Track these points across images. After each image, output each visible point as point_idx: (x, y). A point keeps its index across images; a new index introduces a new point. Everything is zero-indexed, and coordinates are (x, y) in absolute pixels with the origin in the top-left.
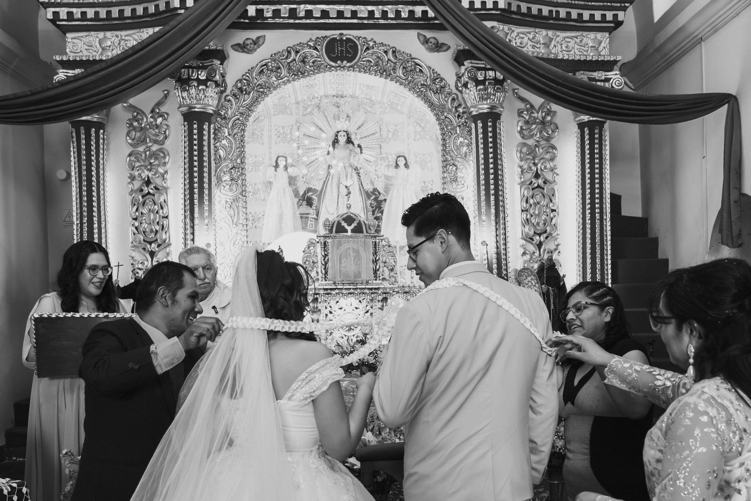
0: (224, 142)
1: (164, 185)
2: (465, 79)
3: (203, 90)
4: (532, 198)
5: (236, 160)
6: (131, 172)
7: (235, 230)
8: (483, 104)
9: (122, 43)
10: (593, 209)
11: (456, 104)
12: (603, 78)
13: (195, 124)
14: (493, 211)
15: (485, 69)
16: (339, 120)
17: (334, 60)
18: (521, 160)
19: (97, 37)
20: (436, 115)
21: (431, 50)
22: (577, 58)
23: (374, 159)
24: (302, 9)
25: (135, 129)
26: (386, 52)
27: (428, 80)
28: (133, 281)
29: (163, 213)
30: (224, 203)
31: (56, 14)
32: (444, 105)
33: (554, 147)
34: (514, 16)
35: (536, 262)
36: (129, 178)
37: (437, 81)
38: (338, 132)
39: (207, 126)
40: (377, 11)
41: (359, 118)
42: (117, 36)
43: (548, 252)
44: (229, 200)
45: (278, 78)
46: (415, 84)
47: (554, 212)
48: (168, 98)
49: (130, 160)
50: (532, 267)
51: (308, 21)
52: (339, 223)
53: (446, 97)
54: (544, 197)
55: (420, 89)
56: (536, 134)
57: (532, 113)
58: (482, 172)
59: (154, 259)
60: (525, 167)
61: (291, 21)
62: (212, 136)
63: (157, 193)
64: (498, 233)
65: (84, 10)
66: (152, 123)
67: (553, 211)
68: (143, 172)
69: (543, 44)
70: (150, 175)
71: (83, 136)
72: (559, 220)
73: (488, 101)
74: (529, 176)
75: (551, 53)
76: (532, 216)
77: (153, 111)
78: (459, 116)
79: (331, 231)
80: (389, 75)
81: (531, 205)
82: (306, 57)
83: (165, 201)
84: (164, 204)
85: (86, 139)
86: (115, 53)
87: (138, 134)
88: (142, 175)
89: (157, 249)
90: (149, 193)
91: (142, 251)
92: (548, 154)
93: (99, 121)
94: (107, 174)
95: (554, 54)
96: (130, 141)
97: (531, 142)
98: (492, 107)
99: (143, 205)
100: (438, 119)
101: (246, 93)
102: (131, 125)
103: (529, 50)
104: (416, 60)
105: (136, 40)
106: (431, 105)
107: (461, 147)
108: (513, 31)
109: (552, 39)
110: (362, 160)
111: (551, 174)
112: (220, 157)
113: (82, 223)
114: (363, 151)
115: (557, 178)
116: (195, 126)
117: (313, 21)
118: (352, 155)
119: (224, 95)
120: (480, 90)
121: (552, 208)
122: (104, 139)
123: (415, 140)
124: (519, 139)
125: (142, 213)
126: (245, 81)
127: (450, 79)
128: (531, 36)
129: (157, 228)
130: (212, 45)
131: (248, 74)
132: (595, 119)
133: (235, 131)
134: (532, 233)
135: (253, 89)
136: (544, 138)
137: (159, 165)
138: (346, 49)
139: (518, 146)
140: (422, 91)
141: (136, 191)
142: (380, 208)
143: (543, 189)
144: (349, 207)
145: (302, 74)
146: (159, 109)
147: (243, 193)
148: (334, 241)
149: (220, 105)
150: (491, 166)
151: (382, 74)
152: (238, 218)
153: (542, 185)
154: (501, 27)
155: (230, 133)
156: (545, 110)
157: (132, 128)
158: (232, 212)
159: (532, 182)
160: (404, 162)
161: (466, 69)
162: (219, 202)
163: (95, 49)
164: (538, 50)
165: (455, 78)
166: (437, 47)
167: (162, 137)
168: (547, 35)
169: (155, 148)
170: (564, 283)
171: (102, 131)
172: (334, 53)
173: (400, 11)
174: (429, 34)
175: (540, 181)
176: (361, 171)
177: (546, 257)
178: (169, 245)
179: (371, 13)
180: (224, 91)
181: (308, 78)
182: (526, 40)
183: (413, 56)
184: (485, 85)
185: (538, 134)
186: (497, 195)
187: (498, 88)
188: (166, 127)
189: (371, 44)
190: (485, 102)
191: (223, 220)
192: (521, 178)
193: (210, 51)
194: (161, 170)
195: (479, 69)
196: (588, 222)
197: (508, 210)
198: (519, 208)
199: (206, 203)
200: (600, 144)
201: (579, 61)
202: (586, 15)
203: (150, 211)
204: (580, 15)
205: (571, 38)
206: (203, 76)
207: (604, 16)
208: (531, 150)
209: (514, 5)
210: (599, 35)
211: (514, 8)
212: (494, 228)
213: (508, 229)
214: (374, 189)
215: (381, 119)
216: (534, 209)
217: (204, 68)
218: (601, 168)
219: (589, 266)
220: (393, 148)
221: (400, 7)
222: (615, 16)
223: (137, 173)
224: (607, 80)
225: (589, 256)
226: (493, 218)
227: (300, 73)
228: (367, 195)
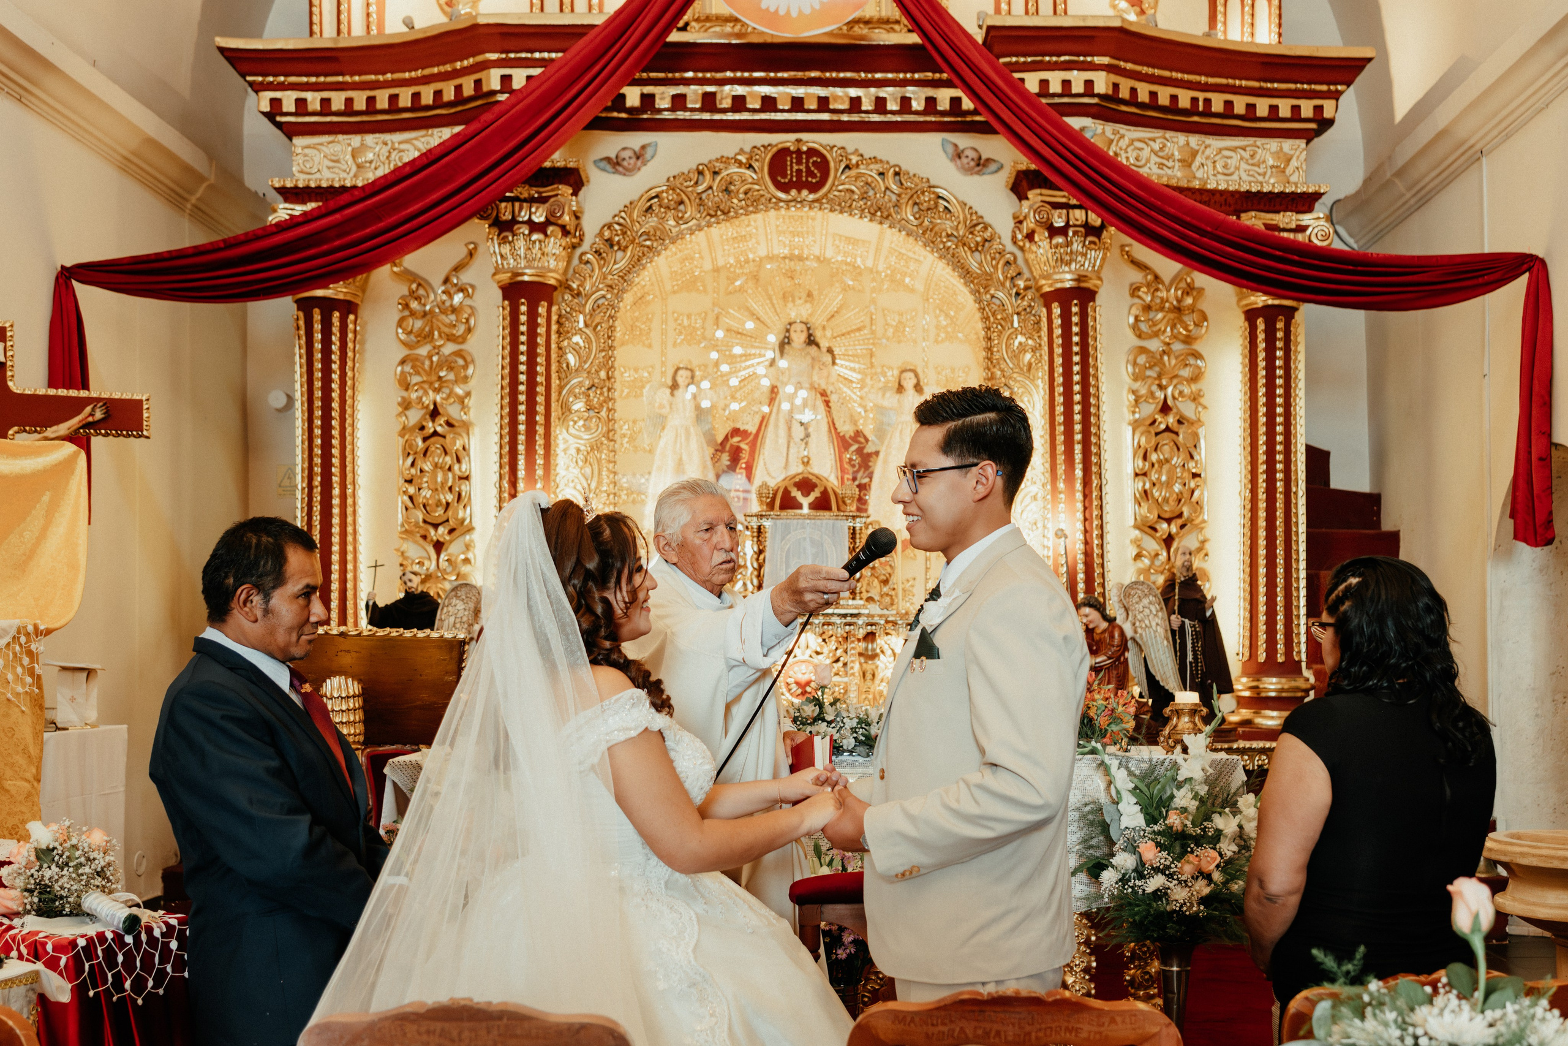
0: (577, 339)
1: (464, 417)
3: (540, 241)
4: (1156, 450)
5: (597, 372)
6: (405, 394)
8: (1064, 272)
9: (394, 154)
10: (1271, 472)
11: (1012, 272)
12: (1293, 226)
13: (523, 304)
14: (1079, 473)
15: (1067, 206)
16: (793, 301)
17: (784, 188)
18: (1135, 380)
19: (349, 145)
20: (975, 292)
21: (967, 171)
22: (1244, 188)
23: (859, 376)
24: (726, 94)
25: (413, 314)
26: (881, 174)
27: (960, 226)
28: (402, 595)
29: (460, 469)
30: (573, 451)
31: (276, 103)
32: (991, 275)
33: (1197, 355)
34: (1124, 108)
35: (1162, 573)
36: (399, 404)
37: (979, 228)
38: (790, 324)
39: (545, 310)
40: (867, 96)
41: (833, 299)
42: (386, 144)
43: (1184, 553)
44: (582, 448)
45: (679, 220)
46: (936, 233)
47: (1198, 479)
48: (475, 257)
49: (402, 372)
50: (1154, 583)
51: (737, 116)
52: (786, 492)
53: (993, 259)
54: (1178, 449)
55: (944, 243)
56: (1165, 331)
57: (1157, 290)
58: (1060, 399)
59: (442, 556)
60: (1143, 391)
61: (706, 116)
62: (554, 327)
63: (450, 432)
64: (1087, 515)
65: (326, 94)
66: (443, 302)
67: (1195, 476)
68: (426, 393)
69: (1179, 161)
70: (438, 399)
71: (317, 326)
72: (1206, 494)
73: (1073, 266)
74: (1149, 409)
75: (1195, 177)
76: (1154, 485)
77: (446, 281)
78: (1017, 294)
79: (771, 506)
80: (887, 218)
81: (1153, 465)
82: (731, 183)
83: (464, 448)
84: (462, 454)
85: (323, 331)
86: (380, 173)
87: (419, 324)
88: (424, 399)
89: (448, 538)
90: (435, 434)
91: (421, 541)
92: (1187, 369)
93: (348, 298)
94: (359, 397)
95: (1200, 179)
96: (403, 337)
97: (1154, 345)
98: (1081, 279)
99: (425, 454)
100: (979, 301)
101: (619, 249)
102: (407, 306)
103: (1152, 170)
104: (938, 190)
105: (419, 150)
106: (966, 274)
107: (1020, 352)
108: (1122, 137)
109: (1197, 152)
110: (834, 378)
111: (1192, 405)
112: (568, 366)
113: (310, 487)
114: (837, 361)
115: (1203, 416)
116: (523, 308)
117: (745, 116)
118: (817, 368)
119: (579, 251)
120: (1056, 247)
121: (1194, 471)
122: (355, 332)
123: (936, 341)
124: (1133, 340)
125: (421, 471)
126: (617, 227)
127: (1003, 225)
128: (1156, 146)
129: (450, 497)
130: (558, 159)
131: (623, 214)
132: (1277, 302)
133: (597, 320)
134: (1153, 517)
135: (633, 242)
136: (1181, 337)
137: (456, 382)
138: (807, 167)
139: (1130, 351)
140: (949, 248)
141: (410, 430)
142: (867, 467)
143: (1177, 434)
144: (806, 463)
145: (724, 213)
146: (458, 278)
147: (610, 435)
148: (775, 524)
149: (571, 271)
150: (1077, 388)
151: (873, 214)
152: (600, 483)
153: (1175, 427)
154: (1099, 129)
155: (589, 322)
156: (1183, 285)
157: (407, 313)
158: (588, 470)
159: (1154, 422)
160: (914, 381)
161: (1030, 207)
162: (565, 450)
163: (345, 167)
164: (1169, 172)
165: (1011, 224)
166: (978, 165)
167: (461, 330)
168: (1188, 144)
170: (1213, 613)
171: (352, 317)
172: (784, 176)
173: (910, 99)
174: (963, 141)
175: (1171, 420)
176: (834, 398)
177: (1179, 561)
178: (470, 529)
179: (856, 103)
180: (579, 245)
181: (736, 222)
182: (1145, 153)
183: (932, 183)
184: (1066, 235)
185: (1169, 329)
186: (1086, 443)
187: (1090, 242)
188: (469, 311)
189: (854, 159)
190: (1067, 269)
191: (572, 485)
192: (1134, 413)
193: (554, 170)
194: (459, 391)
195: (1056, 206)
196: (1262, 496)
197: (1108, 473)
198: (1129, 470)
199: (540, 451)
200: (1287, 350)
201: (1248, 192)
202: (1263, 107)
203: (436, 466)
204: (1251, 107)
205: (1234, 149)
206: (539, 218)
207: (1296, 109)
208: (1155, 361)
209: (1125, 87)
210: (1288, 145)
211: (1124, 93)
212: (1080, 506)
213: (1107, 508)
214: (858, 433)
215: (874, 301)
216: (1160, 473)
217: (542, 200)
218: (1287, 396)
219: (1262, 581)
220: (894, 357)
221: (910, 91)
222: (1319, 109)
223: (414, 396)
224: (1301, 229)
225: (1262, 562)
226: (1079, 486)
227: (720, 213)
228: (843, 443)
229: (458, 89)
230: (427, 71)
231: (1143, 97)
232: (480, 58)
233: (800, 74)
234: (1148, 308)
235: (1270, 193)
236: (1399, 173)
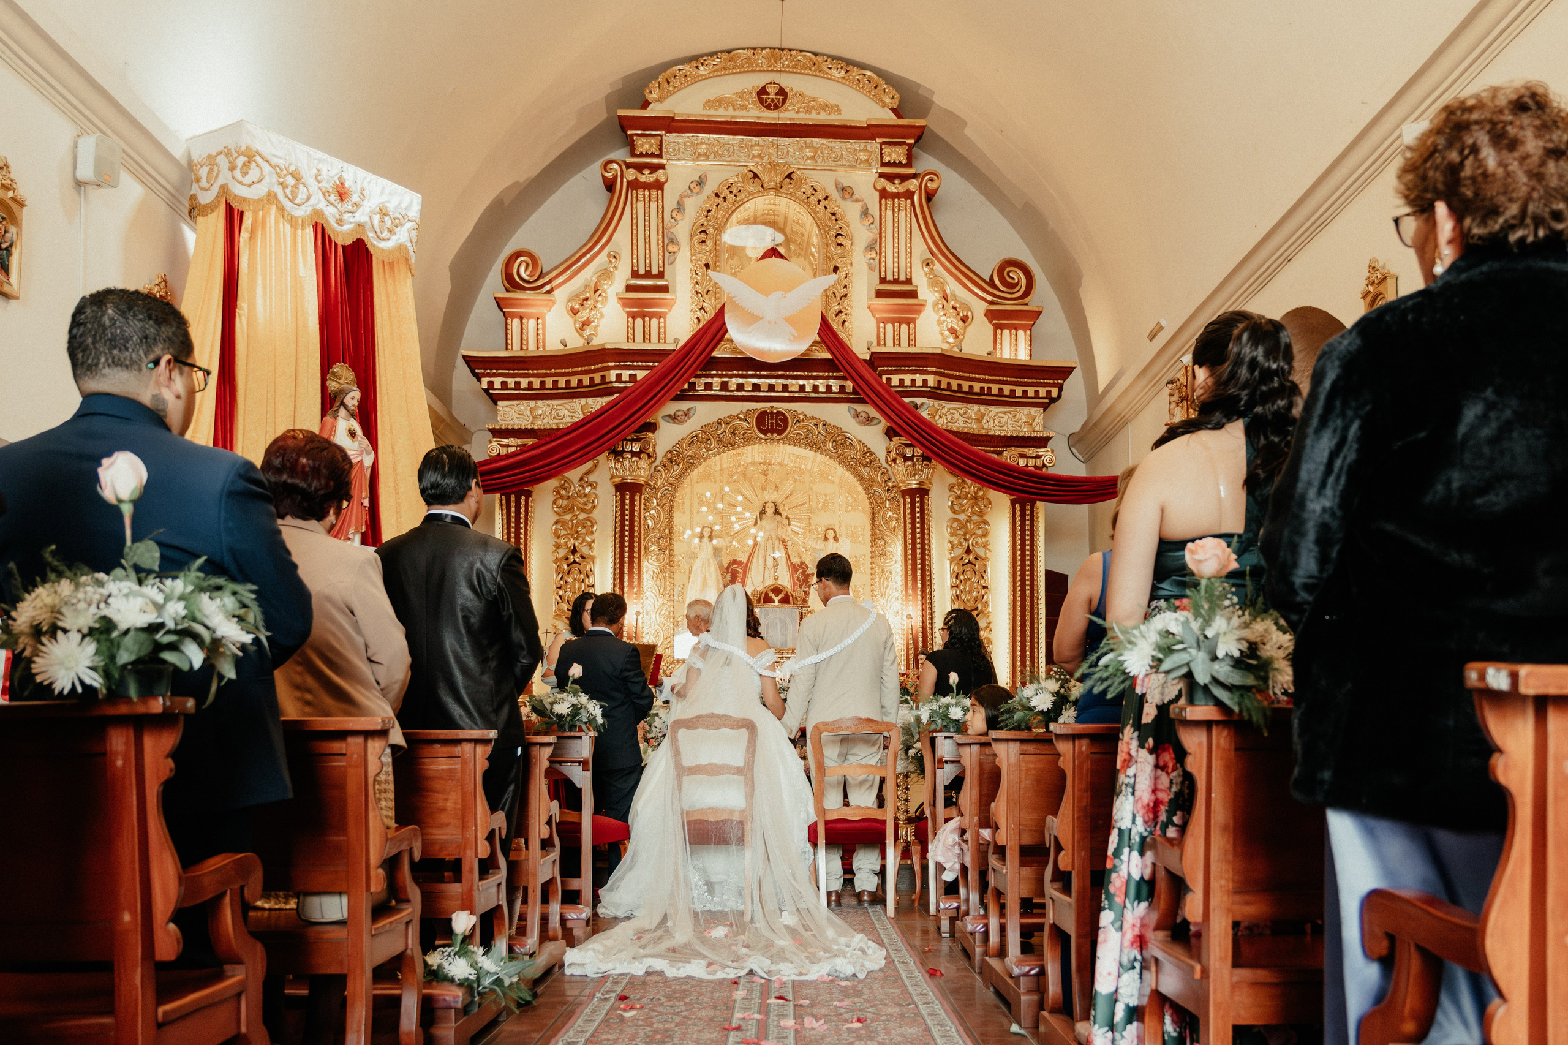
0: (653, 512)
1: (591, 554)
2: (893, 455)
3: (636, 461)
4: (963, 573)
5: (664, 529)
6: (557, 540)
7: (661, 601)
8: (912, 480)
9: (553, 412)
10: (1023, 585)
11: (885, 478)
12: (1035, 455)
13: (627, 494)
14: (919, 585)
15: (913, 445)
16: (768, 491)
17: (764, 432)
18: (952, 535)
19: (528, 406)
20: (865, 489)
21: (861, 423)
22: (1009, 434)
24: (733, 382)
25: (562, 497)
26: (816, 425)
27: (858, 453)
29: (589, 581)
30: (653, 572)
31: (491, 384)
32: (874, 479)
33: (986, 523)
34: (944, 393)
36: (554, 545)
37: (868, 454)
38: (766, 502)
39: (638, 497)
40: (809, 385)
41: (788, 487)
42: (549, 406)
44: (657, 570)
45: (708, 449)
46: (845, 457)
47: (986, 589)
48: (598, 468)
49: (556, 528)
51: (739, 394)
53: (875, 470)
54: (975, 572)
55: (849, 462)
56: (968, 509)
57: (963, 488)
58: (909, 547)
60: (956, 542)
61: (723, 393)
62: (643, 506)
63: (583, 560)
65: (517, 379)
66: (579, 491)
67: (985, 587)
68: (569, 539)
69: (975, 419)
70: (576, 543)
71: (513, 504)
72: (990, 597)
73: (917, 476)
74: (959, 551)
75: (983, 428)
76: (962, 591)
77: (581, 479)
78: (888, 490)
80: (819, 448)
81: (961, 581)
82: (736, 429)
83: (592, 571)
84: (590, 573)
85: (516, 507)
86: (545, 421)
87: (565, 502)
88: (568, 543)
90: (575, 562)
92: (980, 529)
94: (533, 542)
95: (986, 429)
96: (556, 509)
97: (962, 517)
98: (921, 483)
99: (569, 573)
100: (868, 493)
101: (676, 464)
102: (558, 493)
103: (959, 426)
104: (846, 434)
105: (568, 410)
106: (861, 479)
107: (889, 521)
108: (944, 407)
109: (984, 414)
110: (790, 532)
111: (983, 549)
112: (649, 526)
114: (791, 523)
115: (989, 555)
116: (627, 496)
117: (744, 394)
118: (780, 526)
119: (654, 465)
120: (908, 466)
121: (984, 584)
122: (533, 506)
123: (846, 512)
124: (951, 515)
125: (568, 582)
126: (675, 452)
127: (881, 454)
128: (962, 412)
130: (646, 417)
131: (678, 445)
133: (664, 501)
135: (683, 460)
136: (977, 513)
137: (586, 534)
139: (949, 521)
140: (852, 464)
141: (561, 560)
143: (975, 564)
144: (776, 579)
145: (731, 445)
146: (588, 479)
147: (670, 563)
149: (650, 476)
150: (918, 541)
151: (812, 446)
152: (665, 589)
153: (973, 561)
154: (931, 404)
155: (660, 503)
157: (559, 497)
158: (659, 582)
159: (962, 558)
160: (832, 534)
161: (895, 445)
162: (646, 572)
163: (527, 418)
164: (969, 425)
165: (885, 453)
166: (867, 420)
167: (589, 506)
168: (979, 410)
169: (582, 516)
171: (531, 499)
173: (831, 385)
174: (860, 408)
175: (971, 557)
176: (789, 544)
179: (802, 388)
180: (655, 462)
181: (738, 449)
182: (956, 416)
183: (843, 430)
184: (913, 460)
185: (970, 509)
186: (923, 569)
187: (926, 464)
188: (594, 495)
189: (802, 417)
190: (913, 478)
191: (649, 591)
192: (951, 554)
194: (588, 539)
195: (907, 445)
196: (1019, 599)
197: (935, 586)
198: (948, 584)
199: (636, 572)
200: (1032, 520)
201: (1011, 436)
202: (1019, 391)
203: (575, 579)
204: (1013, 391)
205: (1005, 413)
206: (636, 448)
207: (1037, 392)
208: (963, 525)
209: (944, 382)
210: (1033, 410)
211: (944, 385)
212: (920, 603)
213: (935, 604)
214: (802, 563)
215: (811, 488)
216: (965, 585)
217: (638, 440)
218: (1032, 545)
219: (1018, 644)
220: (823, 520)
221: (831, 382)
222: (1049, 392)
223: (563, 541)
224: (1038, 457)
225: (1018, 633)
226: (919, 592)
227: (728, 445)
228: (794, 568)
229: (592, 379)
230: (575, 369)
231: (954, 387)
232: (605, 365)
233: (773, 373)
234: (958, 497)
235: (1023, 437)
236: (1095, 425)
